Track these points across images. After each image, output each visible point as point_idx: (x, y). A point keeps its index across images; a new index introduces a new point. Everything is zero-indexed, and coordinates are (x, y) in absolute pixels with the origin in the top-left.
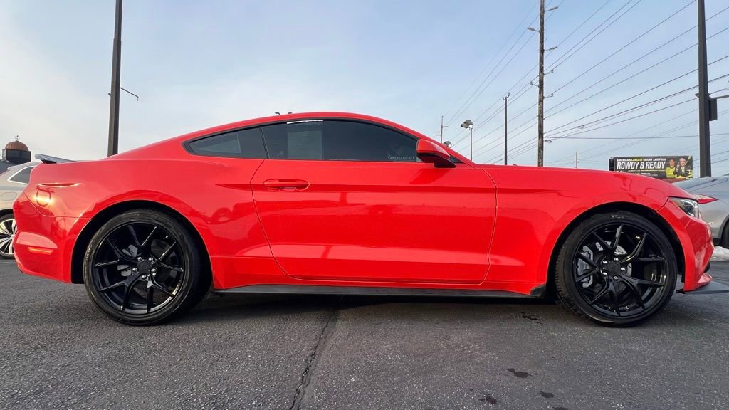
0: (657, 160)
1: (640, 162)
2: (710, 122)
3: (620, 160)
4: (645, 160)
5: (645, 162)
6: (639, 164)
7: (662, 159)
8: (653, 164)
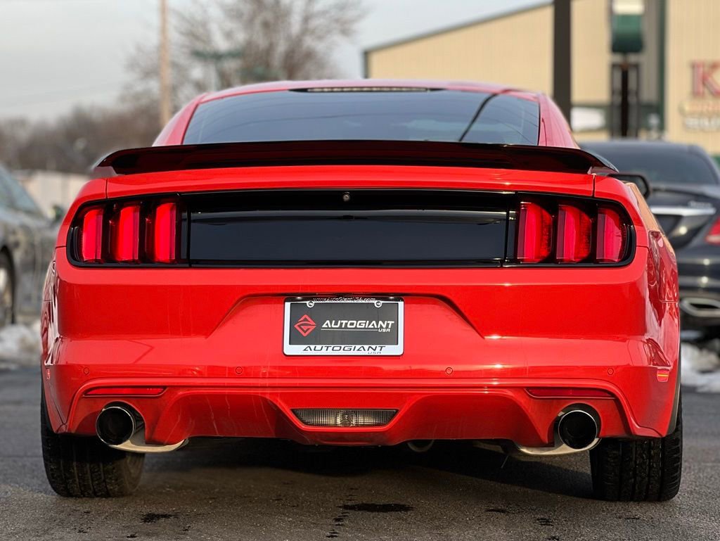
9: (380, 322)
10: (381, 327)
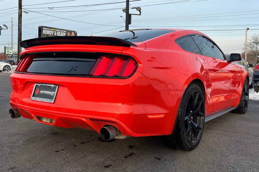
0: (62, 31)
1: (54, 31)
2: (129, 25)
3: (44, 28)
4: (56, 30)
5: (57, 31)
6: (54, 32)
7: (64, 31)
8: (60, 33)
9: (52, 92)
10: (52, 94)
